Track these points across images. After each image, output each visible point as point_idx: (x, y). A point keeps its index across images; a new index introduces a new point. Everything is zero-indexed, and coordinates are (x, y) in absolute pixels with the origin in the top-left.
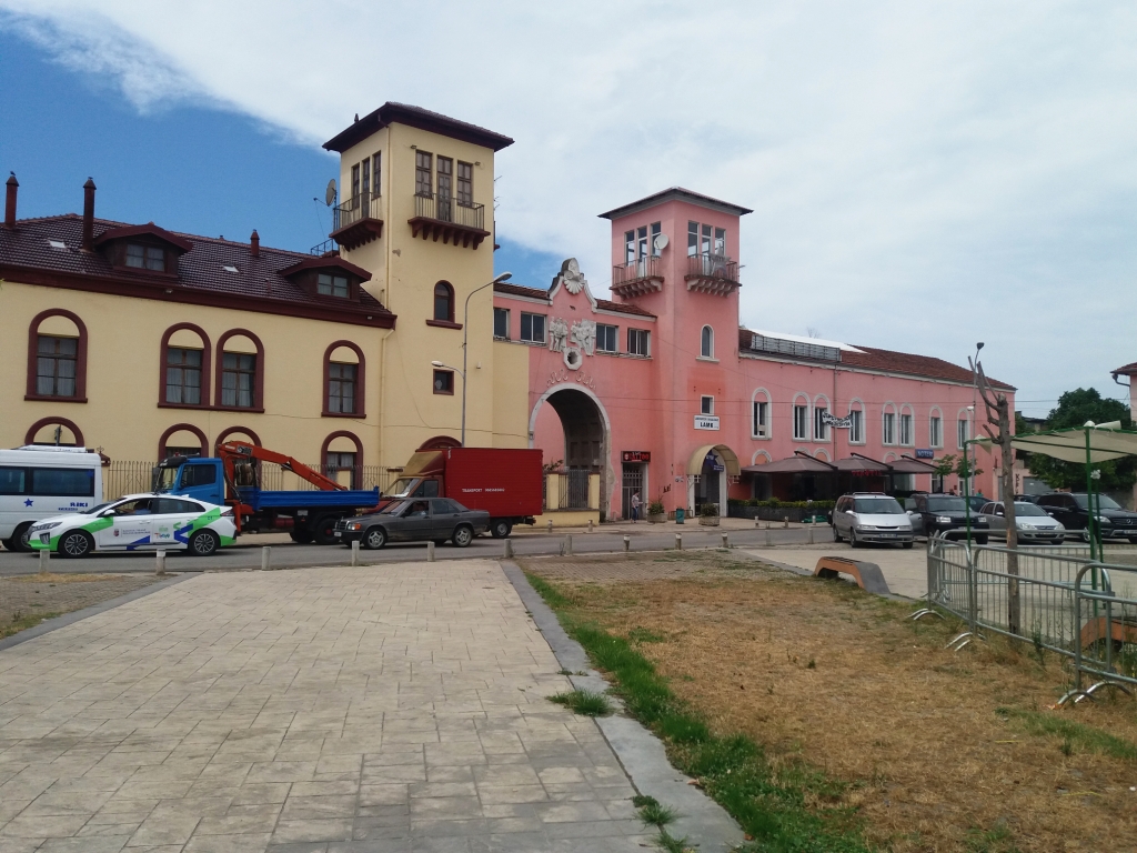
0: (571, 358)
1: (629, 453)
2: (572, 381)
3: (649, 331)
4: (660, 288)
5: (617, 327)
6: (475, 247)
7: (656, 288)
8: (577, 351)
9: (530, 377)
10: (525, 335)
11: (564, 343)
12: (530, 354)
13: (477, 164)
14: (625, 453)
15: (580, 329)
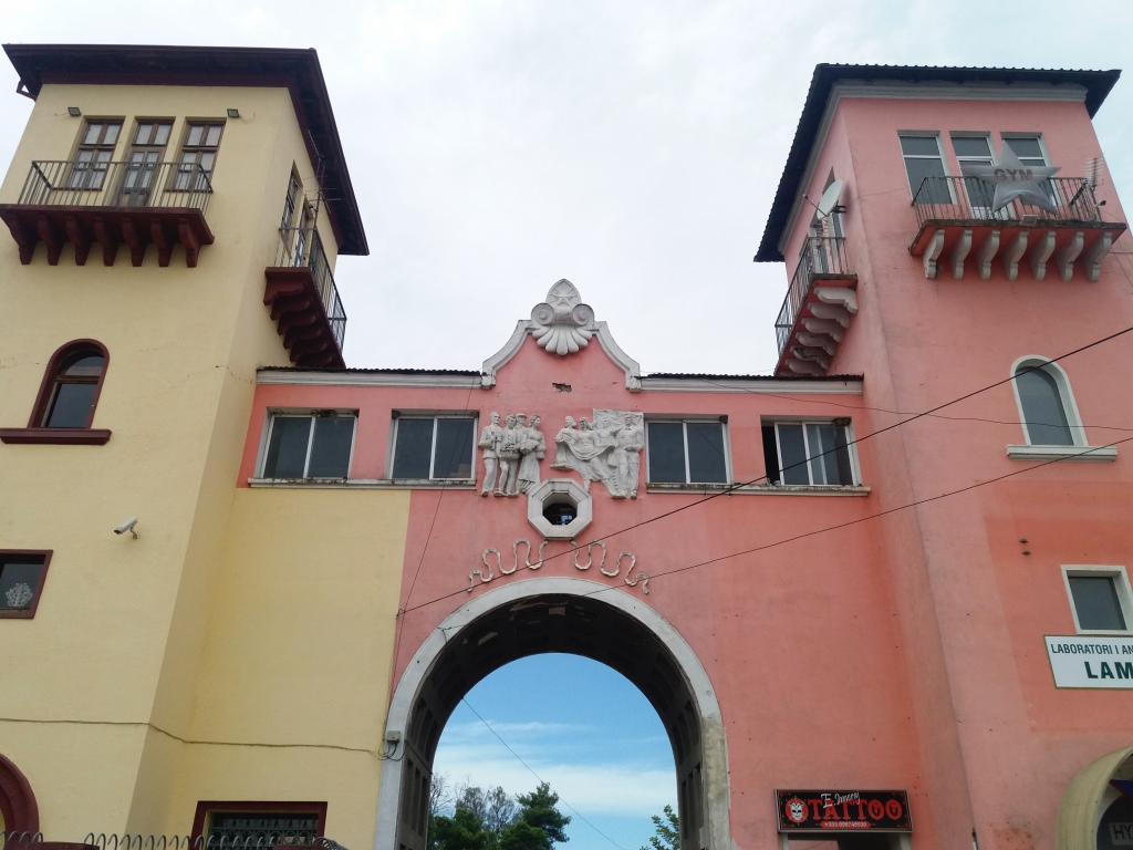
0: (559, 509)
1: (809, 797)
2: (559, 572)
3: (846, 421)
4: (851, 304)
5: (724, 419)
6: (192, 264)
7: (840, 307)
8: (577, 491)
9: (406, 570)
10: (409, 464)
11: (530, 469)
12: (413, 510)
13: (234, 114)
14: (785, 798)
15: (584, 434)
